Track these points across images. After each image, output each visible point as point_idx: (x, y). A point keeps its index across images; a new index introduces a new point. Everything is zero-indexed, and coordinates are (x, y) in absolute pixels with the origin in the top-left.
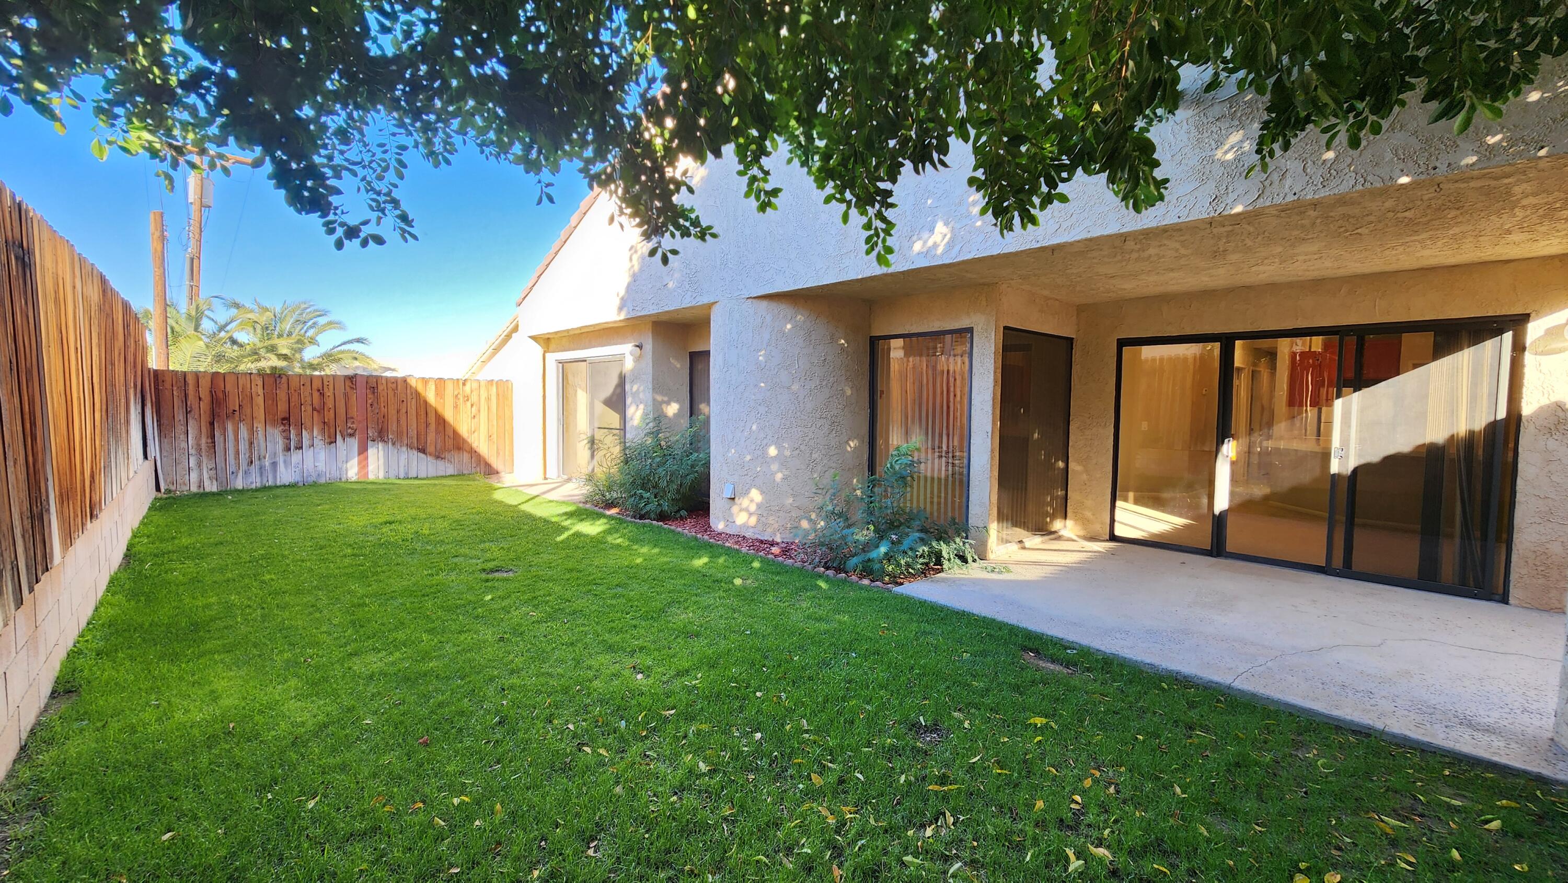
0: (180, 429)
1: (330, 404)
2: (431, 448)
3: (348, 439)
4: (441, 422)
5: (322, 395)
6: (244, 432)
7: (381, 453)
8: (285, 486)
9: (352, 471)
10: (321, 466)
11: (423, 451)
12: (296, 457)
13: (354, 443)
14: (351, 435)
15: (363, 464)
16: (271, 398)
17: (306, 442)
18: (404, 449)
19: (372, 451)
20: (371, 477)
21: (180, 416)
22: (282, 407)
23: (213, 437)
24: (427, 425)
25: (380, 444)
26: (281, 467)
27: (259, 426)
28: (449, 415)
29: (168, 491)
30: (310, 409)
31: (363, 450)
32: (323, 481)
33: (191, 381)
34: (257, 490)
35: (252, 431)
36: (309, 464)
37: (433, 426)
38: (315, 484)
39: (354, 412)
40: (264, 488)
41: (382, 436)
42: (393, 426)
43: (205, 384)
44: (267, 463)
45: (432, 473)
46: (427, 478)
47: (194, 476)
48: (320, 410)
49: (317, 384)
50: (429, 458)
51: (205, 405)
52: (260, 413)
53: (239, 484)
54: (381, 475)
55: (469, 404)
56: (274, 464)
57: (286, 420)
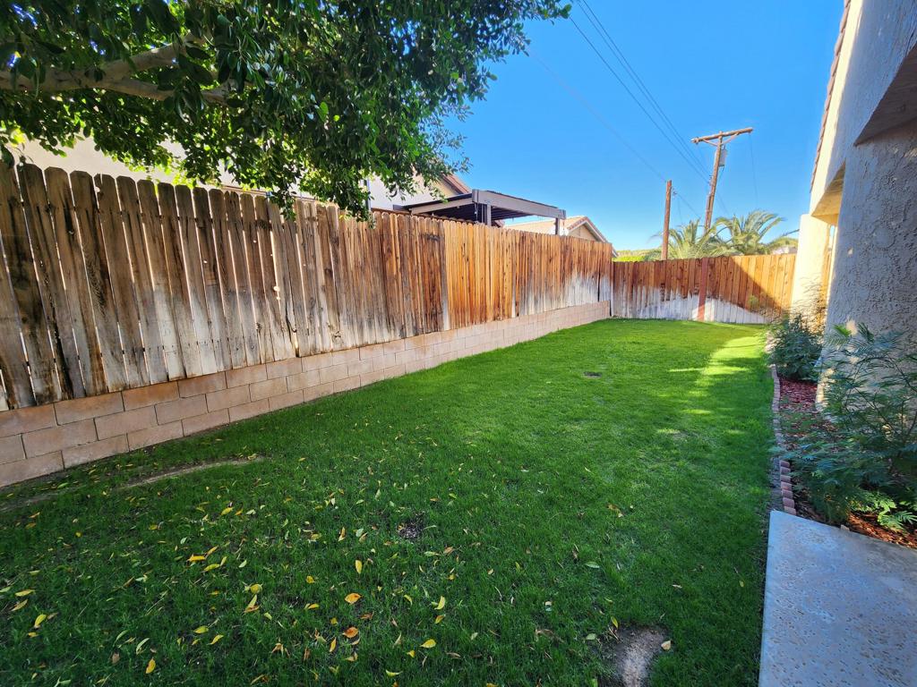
0: (621, 288)
1: (686, 276)
2: (748, 304)
3: (694, 296)
4: (757, 289)
5: (682, 270)
6: (644, 291)
7: (713, 306)
8: (659, 319)
9: (695, 315)
10: (679, 311)
11: (742, 306)
12: (666, 304)
13: (697, 298)
14: (696, 294)
15: (701, 311)
16: (657, 273)
17: (671, 297)
18: (728, 303)
19: (707, 305)
20: (706, 319)
21: (621, 283)
22: (662, 277)
23: (632, 292)
24: (747, 288)
25: (713, 301)
26: (659, 309)
27: (651, 288)
28: (764, 285)
29: (615, 316)
30: (675, 278)
31: (702, 303)
32: (678, 319)
33: (626, 266)
34: (647, 320)
35: (647, 290)
36: (672, 309)
37: (751, 290)
38: (674, 320)
39: (699, 280)
40: (651, 319)
41: (714, 295)
42: (722, 288)
43: (631, 266)
44: (653, 307)
45: (747, 321)
46: (742, 324)
47: (624, 310)
48: (680, 279)
49: (680, 264)
50: (746, 311)
51: (630, 278)
52: (652, 280)
53: (641, 316)
54: (712, 319)
56: (656, 308)
57: (663, 285)
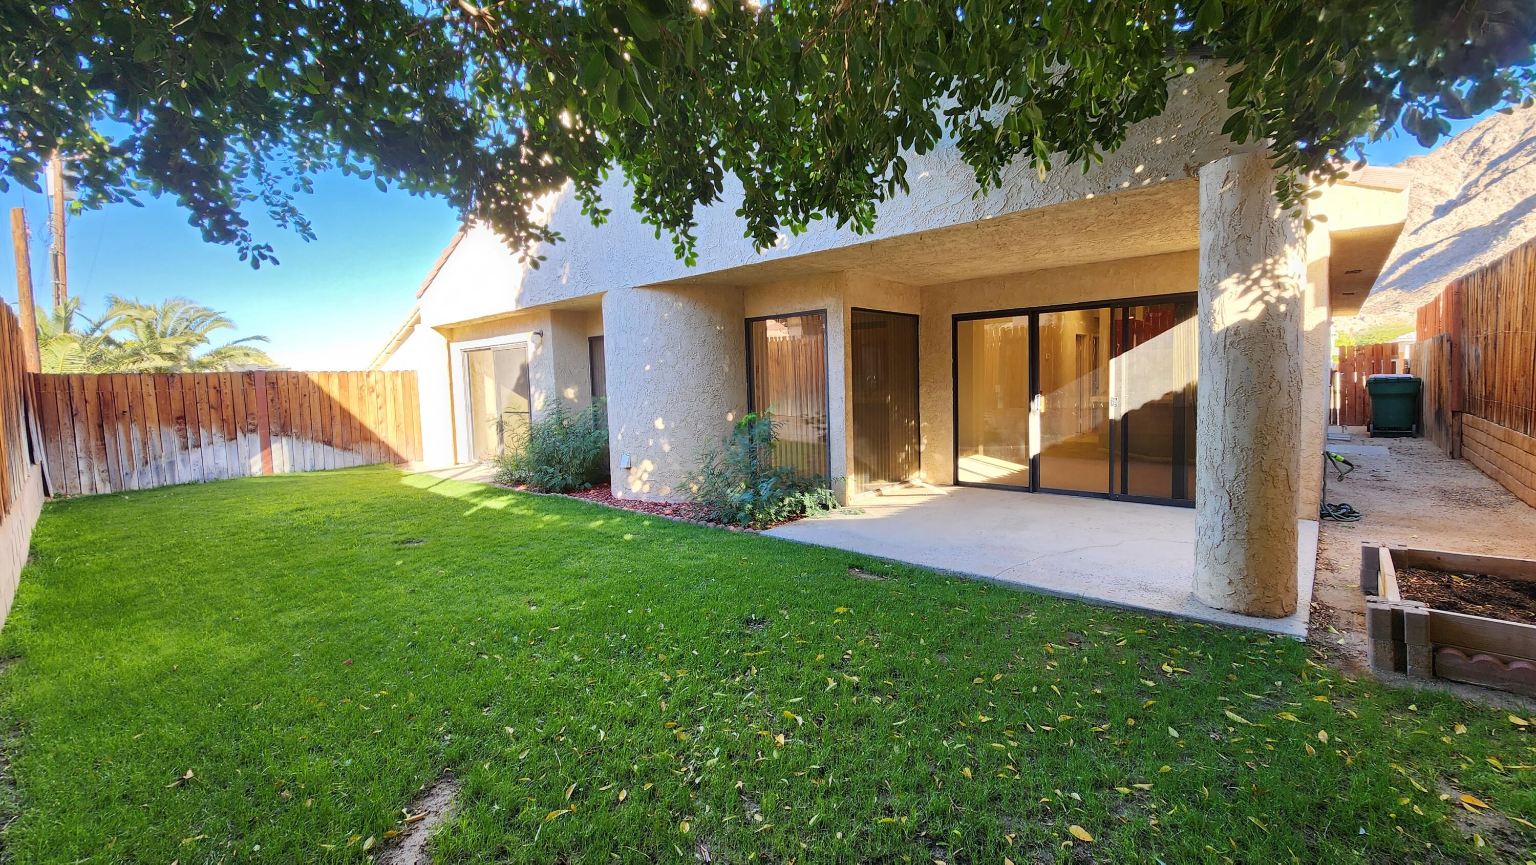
0: (66, 432)
1: (228, 401)
2: (337, 440)
3: (249, 435)
4: (346, 416)
5: (219, 392)
6: (136, 433)
7: (285, 448)
8: (184, 485)
9: (256, 466)
10: (222, 462)
11: (329, 443)
12: (194, 455)
13: (256, 439)
14: (252, 431)
15: (268, 459)
16: (164, 399)
17: (204, 440)
18: (309, 442)
19: (275, 447)
20: (277, 471)
21: (65, 419)
22: (176, 406)
23: (103, 439)
24: (332, 418)
25: (284, 440)
26: (179, 466)
27: (153, 427)
28: (354, 409)
29: (58, 495)
30: (206, 407)
31: (266, 445)
32: (225, 477)
33: (75, 384)
34: (154, 490)
35: (145, 431)
36: (209, 461)
37: (338, 419)
38: (217, 480)
39: (254, 408)
40: (162, 488)
41: (285, 430)
42: (296, 420)
43: (91, 388)
44: (164, 462)
45: (339, 464)
46: (335, 470)
47: (85, 479)
48: (218, 407)
49: (213, 382)
50: (336, 450)
51: (92, 407)
52: (152, 413)
53: (135, 485)
54: (287, 469)
55: (374, 395)
56: (172, 464)
57: (181, 419)
